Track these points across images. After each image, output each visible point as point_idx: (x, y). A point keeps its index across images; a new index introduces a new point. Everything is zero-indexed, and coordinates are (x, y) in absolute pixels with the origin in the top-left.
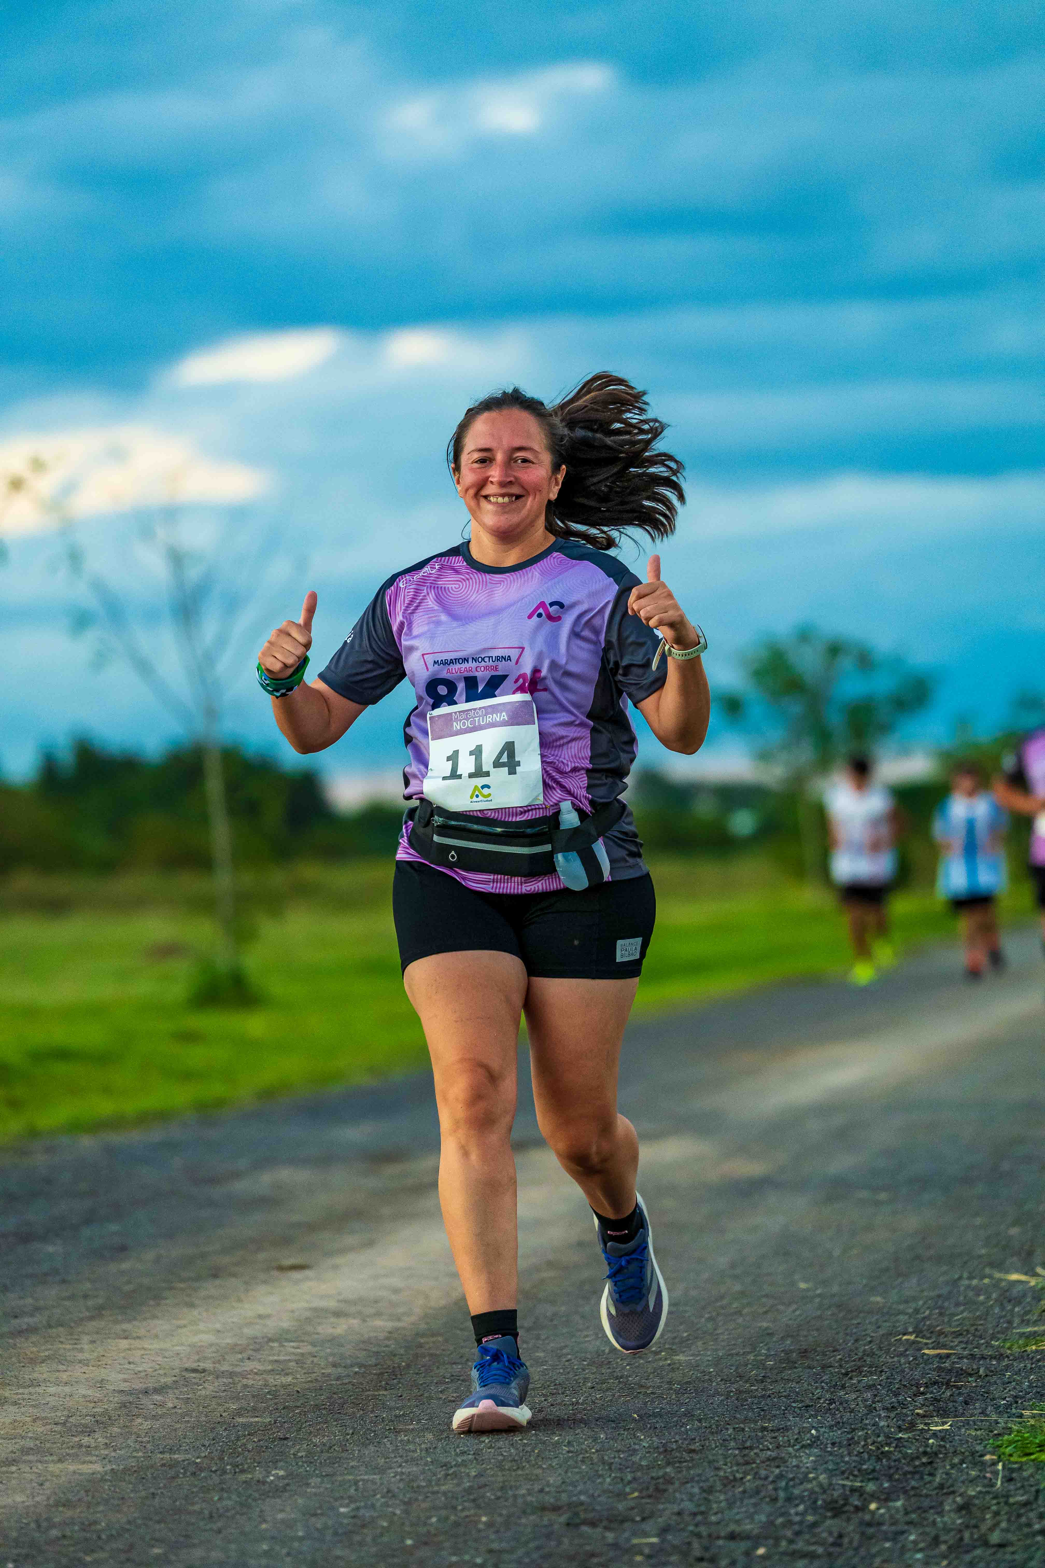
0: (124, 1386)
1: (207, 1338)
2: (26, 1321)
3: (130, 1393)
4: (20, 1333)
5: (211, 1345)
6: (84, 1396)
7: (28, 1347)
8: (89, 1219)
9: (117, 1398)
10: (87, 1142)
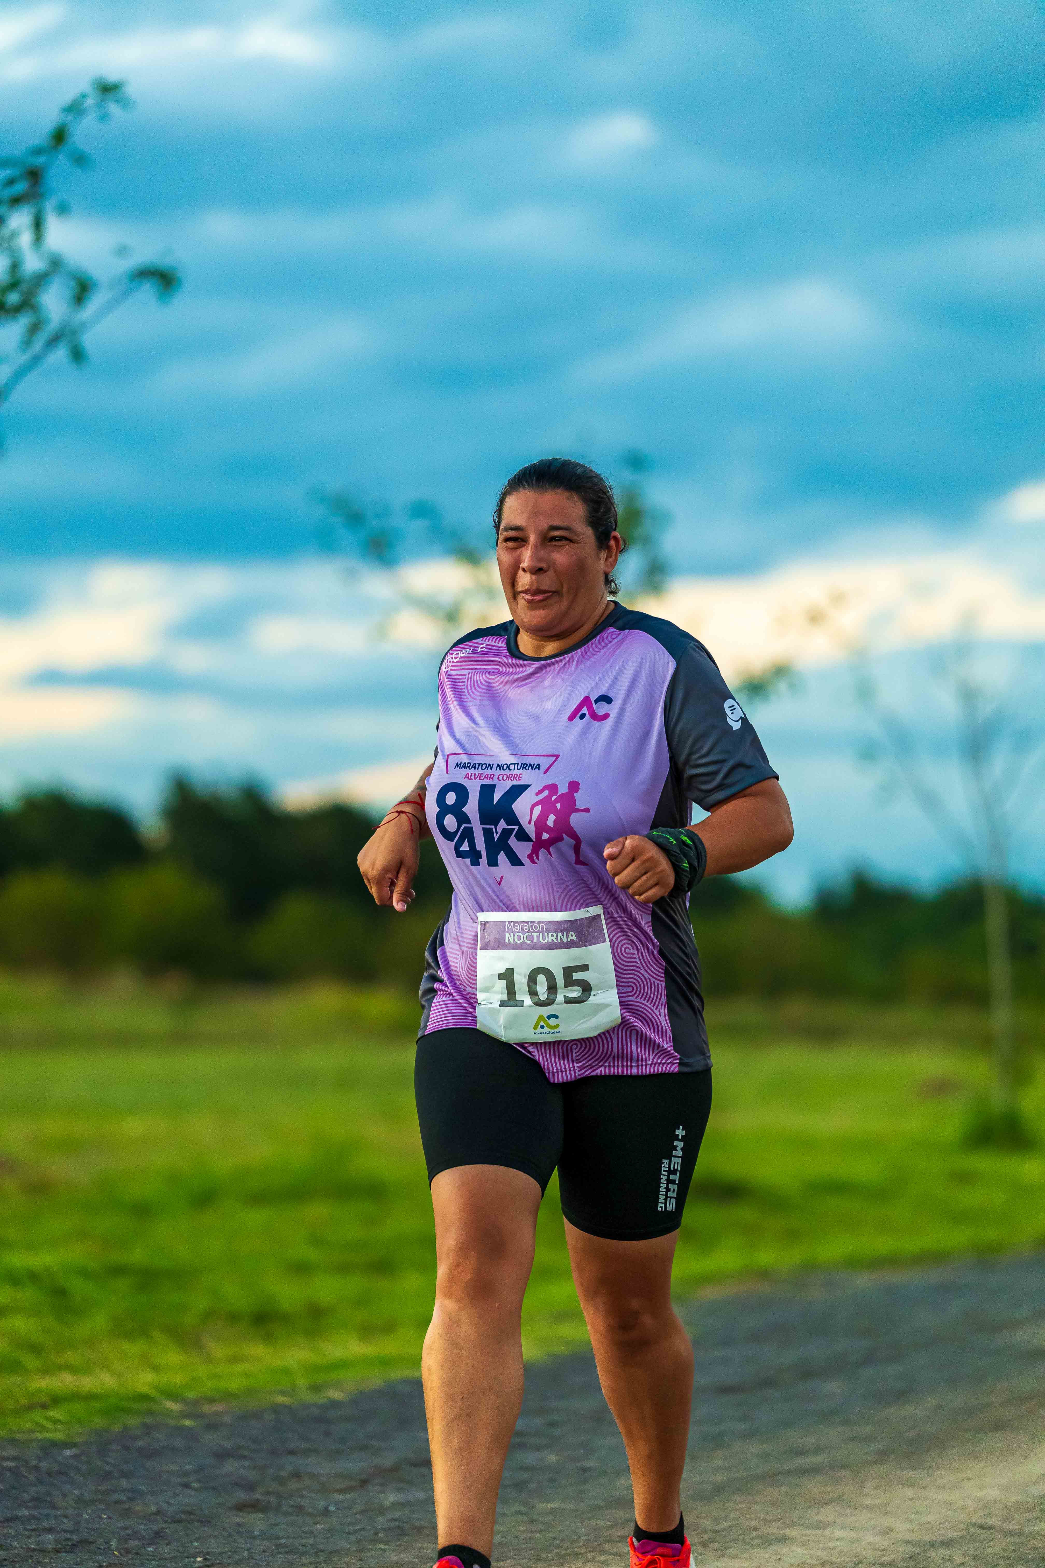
0: (909, 1537)
1: (991, 1494)
2: (810, 1460)
3: (917, 1544)
4: (804, 1472)
5: (998, 1502)
6: (871, 1544)
7: (814, 1486)
8: (869, 1359)
9: (905, 1549)
10: (864, 1281)
